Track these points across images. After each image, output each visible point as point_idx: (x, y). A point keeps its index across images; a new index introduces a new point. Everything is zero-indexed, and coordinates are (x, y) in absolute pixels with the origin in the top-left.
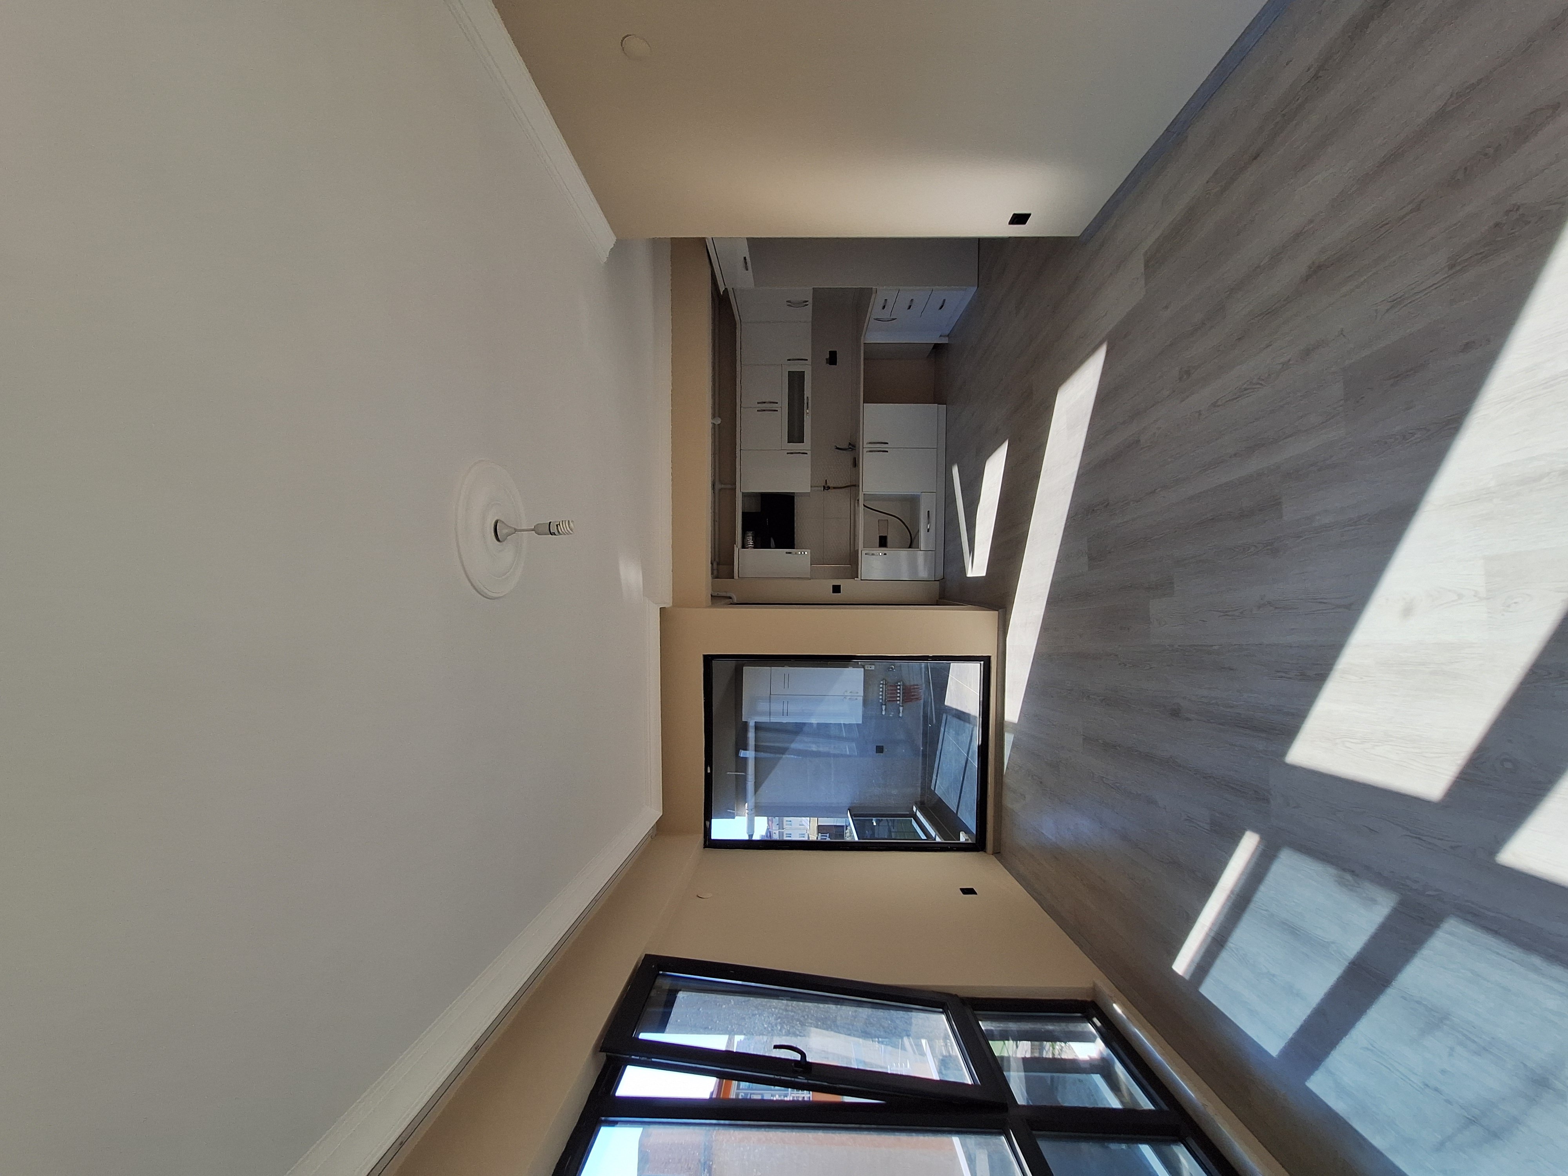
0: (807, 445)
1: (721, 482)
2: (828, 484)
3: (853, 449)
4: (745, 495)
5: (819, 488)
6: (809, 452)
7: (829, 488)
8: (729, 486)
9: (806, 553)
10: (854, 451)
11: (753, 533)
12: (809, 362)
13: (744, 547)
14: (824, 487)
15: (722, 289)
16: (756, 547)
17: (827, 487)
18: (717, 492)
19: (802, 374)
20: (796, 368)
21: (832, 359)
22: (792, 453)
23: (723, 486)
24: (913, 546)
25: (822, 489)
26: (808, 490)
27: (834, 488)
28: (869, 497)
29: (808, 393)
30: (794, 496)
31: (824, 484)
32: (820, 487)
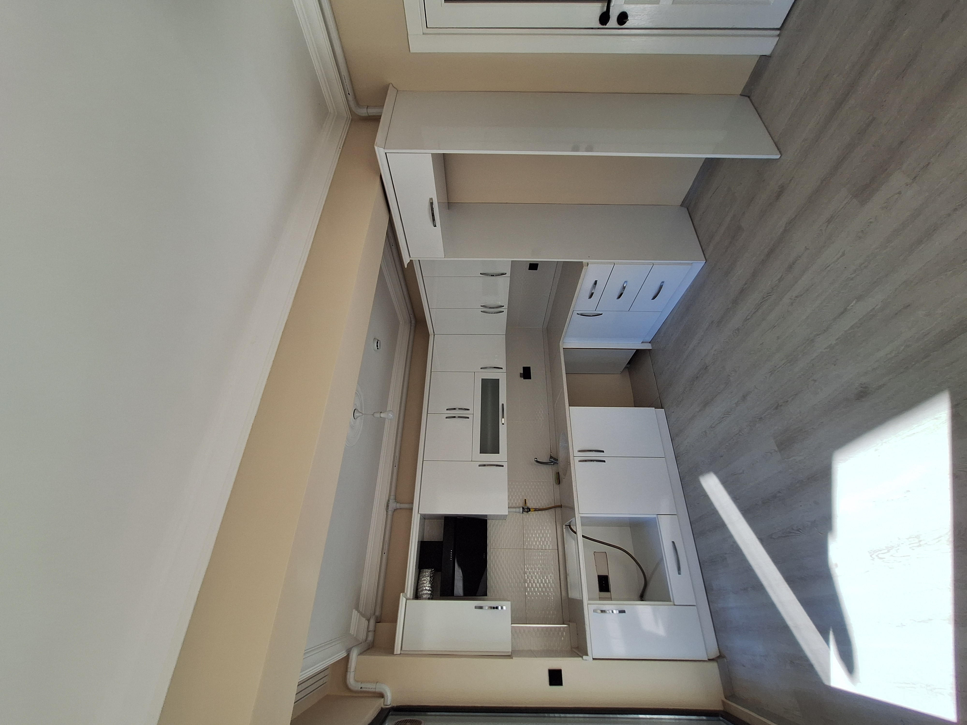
0: (502, 457)
1: (396, 500)
2: (529, 505)
3: (555, 463)
4: (424, 518)
5: (518, 510)
6: (505, 464)
7: (529, 510)
8: (407, 506)
9: (504, 608)
10: (556, 465)
11: (432, 571)
12: (504, 370)
13: (417, 596)
14: (523, 508)
15: (406, 261)
16: (433, 597)
17: (527, 509)
18: (390, 513)
19: (495, 383)
20: (491, 375)
21: (526, 373)
22: (484, 465)
23: (398, 506)
24: (648, 594)
25: (521, 510)
26: (504, 511)
27: (536, 510)
28: (588, 522)
29: (503, 399)
30: (487, 520)
31: (521, 504)
32: (519, 508)
